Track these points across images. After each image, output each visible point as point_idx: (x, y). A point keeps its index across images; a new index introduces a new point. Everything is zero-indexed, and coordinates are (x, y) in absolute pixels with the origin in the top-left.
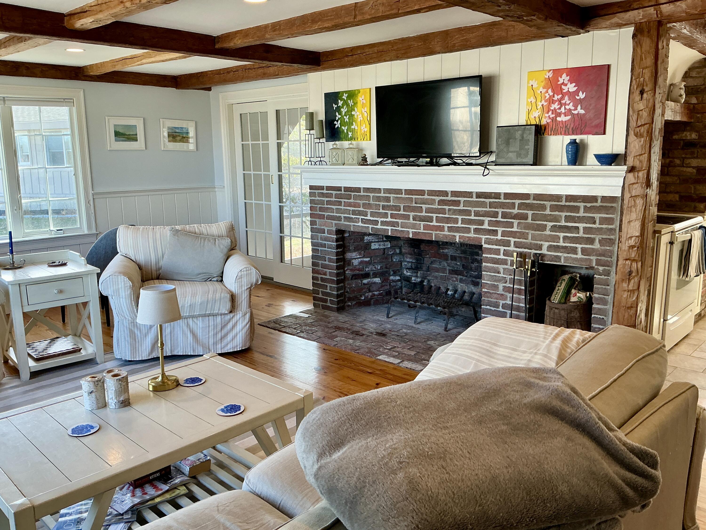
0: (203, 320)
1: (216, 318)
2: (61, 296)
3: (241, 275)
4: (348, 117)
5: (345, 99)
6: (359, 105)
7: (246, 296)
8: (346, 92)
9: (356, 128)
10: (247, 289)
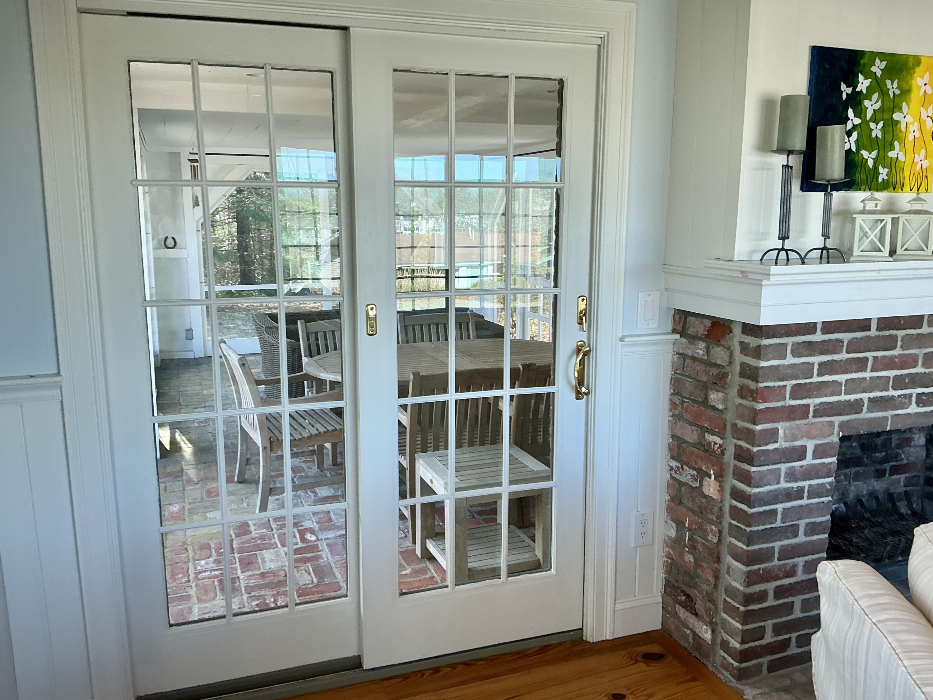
4: (881, 125)
5: (879, 74)
6: (916, 96)
8: (883, 56)
9: (902, 158)
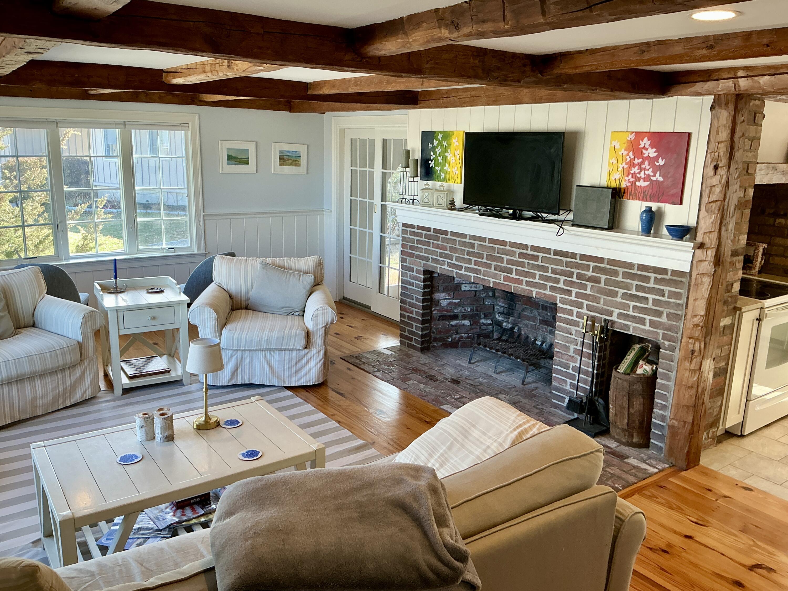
0: (279, 354)
1: (292, 352)
2: (153, 322)
3: (317, 314)
4: (441, 157)
5: (440, 139)
6: (453, 147)
7: (321, 334)
8: (441, 132)
9: (449, 170)
10: (322, 327)
